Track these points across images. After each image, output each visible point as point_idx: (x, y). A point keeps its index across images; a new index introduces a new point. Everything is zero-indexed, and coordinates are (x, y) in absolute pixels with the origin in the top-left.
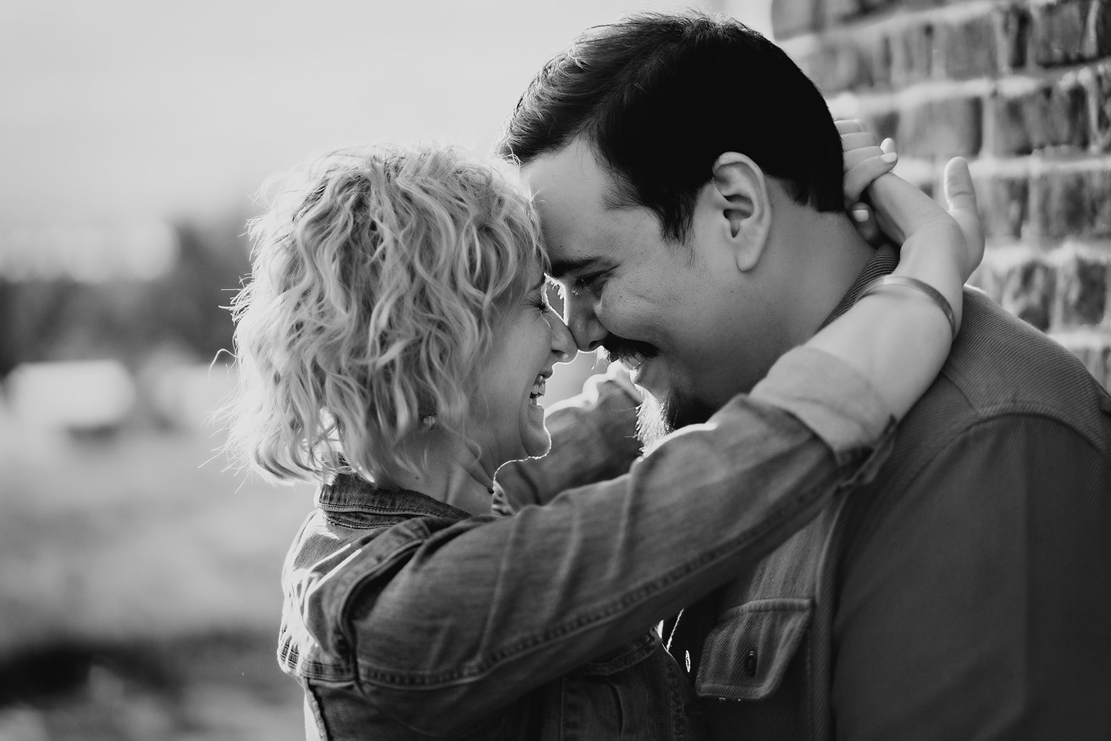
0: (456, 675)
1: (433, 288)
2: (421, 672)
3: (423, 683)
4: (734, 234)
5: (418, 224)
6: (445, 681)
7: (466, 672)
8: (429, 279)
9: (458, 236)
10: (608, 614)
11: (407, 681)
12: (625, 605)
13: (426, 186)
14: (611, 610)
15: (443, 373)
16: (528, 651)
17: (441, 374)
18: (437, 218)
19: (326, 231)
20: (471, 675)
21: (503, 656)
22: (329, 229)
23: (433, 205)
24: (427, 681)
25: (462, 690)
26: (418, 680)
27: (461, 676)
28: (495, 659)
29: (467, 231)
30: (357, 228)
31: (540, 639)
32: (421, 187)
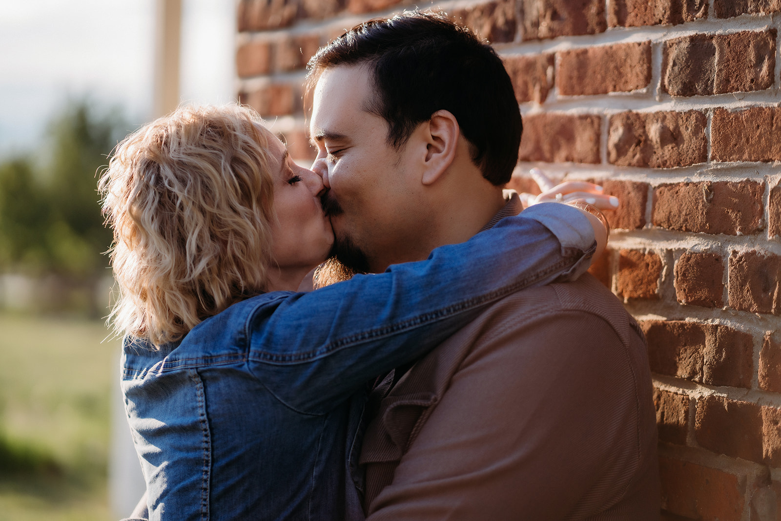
0: (311, 355)
1: (219, 216)
2: (289, 353)
3: (290, 360)
4: (427, 159)
5: (195, 179)
6: (304, 359)
7: (318, 353)
8: (215, 210)
9: (220, 174)
10: (410, 325)
11: (280, 359)
12: (422, 321)
13: (189, 151)
14: (412, 322)
15: (245, 261)
16: (359, 343)
17: (244, 262)
18: (203, 169)
19: (146, 202)
20: (321, 353)
21: (342, 344)
22: (146, 201)
23: (197, 163)
24: (293, 358)
25: (315, 365)
26: (287, 358)
27: (314, 355)
28: (337, 345)
29: (225, 169)
30: (161, 195)
31: (367, 335)
32: (186, 154)
